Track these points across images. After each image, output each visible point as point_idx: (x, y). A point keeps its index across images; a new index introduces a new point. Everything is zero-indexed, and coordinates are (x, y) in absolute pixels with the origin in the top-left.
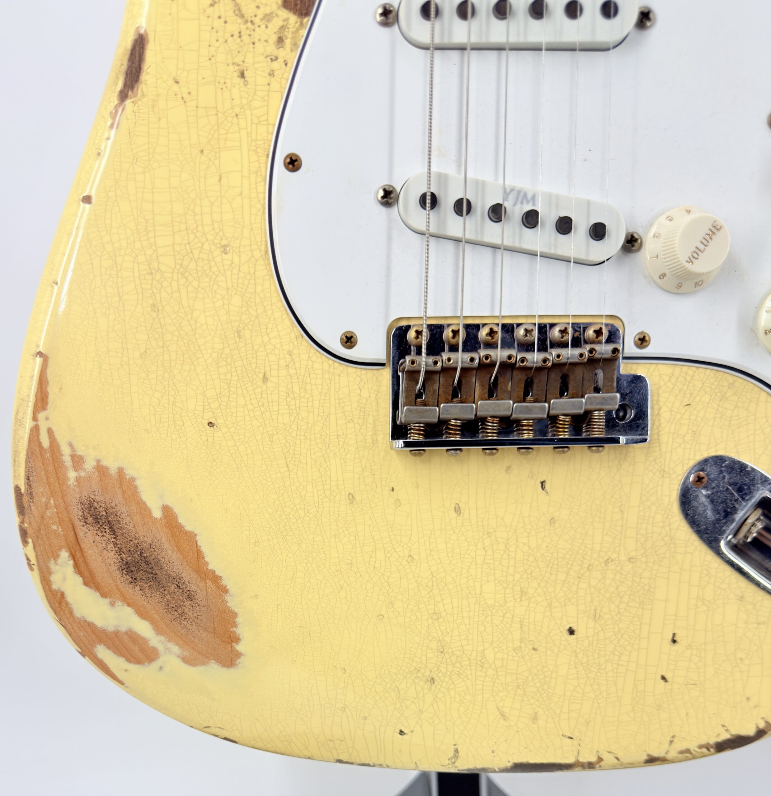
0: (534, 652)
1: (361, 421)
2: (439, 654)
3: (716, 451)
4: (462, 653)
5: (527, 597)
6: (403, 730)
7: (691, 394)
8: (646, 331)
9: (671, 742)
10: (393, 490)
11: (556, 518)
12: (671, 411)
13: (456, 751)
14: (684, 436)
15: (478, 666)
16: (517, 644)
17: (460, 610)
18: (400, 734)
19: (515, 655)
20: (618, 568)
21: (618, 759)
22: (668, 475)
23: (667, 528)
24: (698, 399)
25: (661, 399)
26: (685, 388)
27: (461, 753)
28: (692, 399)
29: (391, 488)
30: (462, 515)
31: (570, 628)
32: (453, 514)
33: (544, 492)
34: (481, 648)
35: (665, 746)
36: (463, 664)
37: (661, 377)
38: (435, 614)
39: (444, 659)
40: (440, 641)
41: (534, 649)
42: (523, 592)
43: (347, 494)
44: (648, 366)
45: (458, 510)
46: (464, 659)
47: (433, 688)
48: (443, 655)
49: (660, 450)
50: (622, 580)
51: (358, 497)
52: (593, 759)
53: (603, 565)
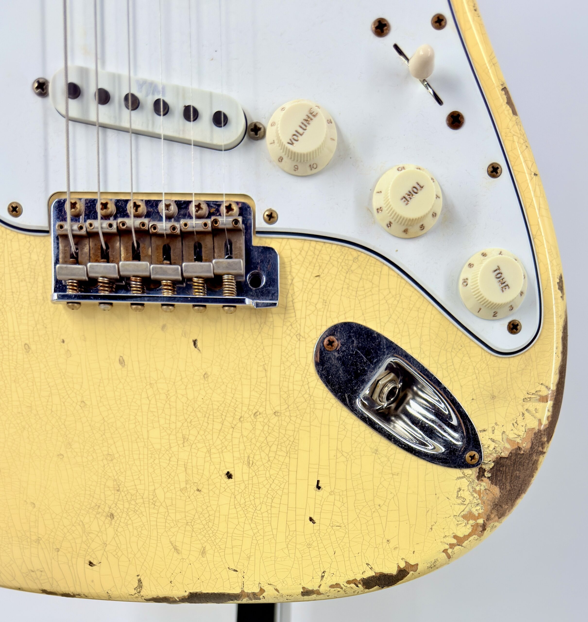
0: (198, 492)
1: (32, 280)
2: (116, 492)
3: (346, 318)
4: (136, 491)
5: (189, 443)
6: (92, 561)
7: (320, 267)
8: (274, 209)
9: (323, 577)
10: (63, 341)
11: (209, 374)
12: (303, 281)
13: (140, 581)
14: (316, 304)
15: (150, 503)
16: (183, 485)
17: (131, 453)
18: (90, 565)
19: (182, 495)
20: (266, 421)
21: (277, 590)
22: (304, 339)
23: (306, 387)
24: (326, 271)
25: (293, 270)
26: (314, 260)
27: (144, 583)
28: (321, 270)
29: (62, 341)
30: (126, 367)
31: (228, 472)
32: (118, 366)
33: (196, 349)
34: (152, 488)
35: (318, 580)
36: (137, 502)
37: (292, 250)
38: (109, 455)
39: (121, 497)
40: (115, 480)
41: (198, 490)
42: (185, 439)
43: (23, 344)
44: (280, 240)
45: (122, 362)
46: (138, 497)
47: (113, 522)
48: (119, 493)
49: (295, 316)
50: (269, 431)
51: (33, 347)
52: (257, 590)
53: (252, 416)
